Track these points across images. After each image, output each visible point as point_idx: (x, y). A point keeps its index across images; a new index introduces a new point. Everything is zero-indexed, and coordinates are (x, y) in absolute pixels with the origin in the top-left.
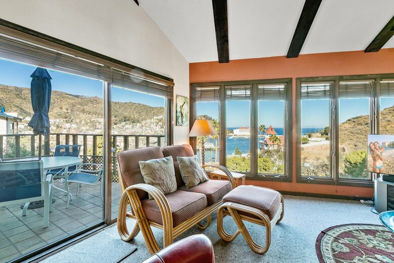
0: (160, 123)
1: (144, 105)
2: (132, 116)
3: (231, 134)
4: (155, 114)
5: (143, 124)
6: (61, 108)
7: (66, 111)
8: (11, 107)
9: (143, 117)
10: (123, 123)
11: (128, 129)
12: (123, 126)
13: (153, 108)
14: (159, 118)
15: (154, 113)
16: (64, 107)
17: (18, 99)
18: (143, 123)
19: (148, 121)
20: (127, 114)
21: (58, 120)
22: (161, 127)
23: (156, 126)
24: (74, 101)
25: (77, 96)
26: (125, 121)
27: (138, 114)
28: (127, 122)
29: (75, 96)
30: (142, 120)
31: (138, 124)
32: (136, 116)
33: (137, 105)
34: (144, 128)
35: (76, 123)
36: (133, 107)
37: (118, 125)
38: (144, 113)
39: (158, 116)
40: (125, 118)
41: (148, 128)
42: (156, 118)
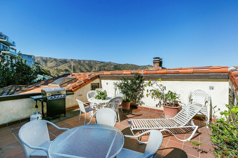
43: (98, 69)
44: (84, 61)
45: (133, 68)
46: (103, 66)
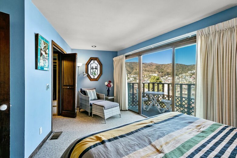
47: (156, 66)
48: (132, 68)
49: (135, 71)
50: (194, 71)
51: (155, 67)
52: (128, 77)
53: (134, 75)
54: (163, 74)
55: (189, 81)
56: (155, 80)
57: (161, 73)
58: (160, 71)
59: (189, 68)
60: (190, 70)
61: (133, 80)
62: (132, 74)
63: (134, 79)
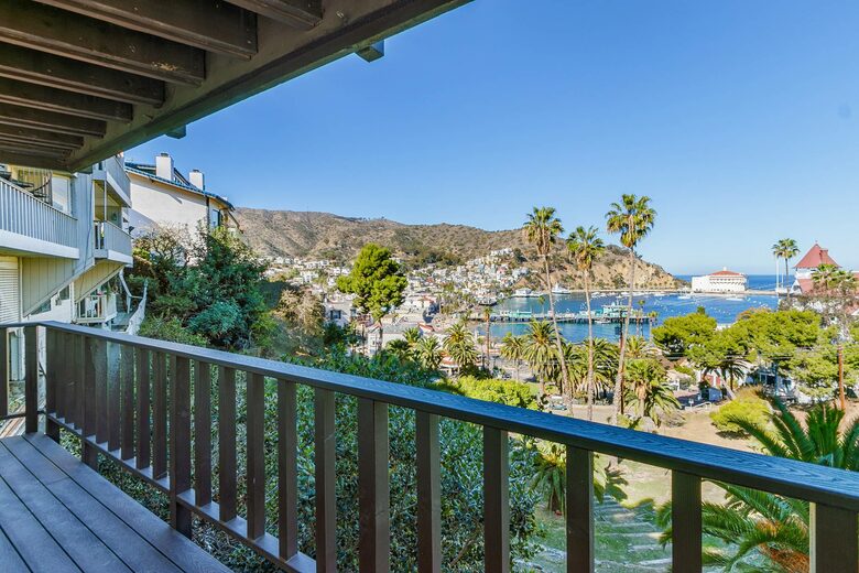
0: (503, 265)
1: (470, 229)
2: (448, 251)
3: (686, 289)
4: (493, 246)
5: (469, 267)
6: (327, 242)
7: (334, 246)
8: (258, 244)
9: (470, 252)
10: (430, 267)
11: (438, 276)
12: (430, 272)
13: (489, 234)
14: (502, 252)
15: (491, 244)
16: (331, 240)
17: (266, 230)
18: (470, 264)
19: (479, 260)
20: (437, 247)
21: (322, 262)
22: (507, 274)
23: (497, 270)
24: (346, 228)
25: (353, 220)
26: (433, 262)
27: (459, 247)
28: (439, 264)
29: (348, 219)
30: (467, 259)
31: (459, 268)
32: (455, 251)
33: (456, 229)
34: (470, 274)
35: (350, 266)
36: (448, 234)
37: (421, 270)
38: (471, 245)
39: (500, 249)
40: (434, 255)
41: (477, 276)
42: (496, 253)
43: (336, 244)
44: (285, 214)
45: (465, 240)
46: (357, 233)
47: (397, 231)
48: (311, 237)
49: (320, 245)
50: (506, 250)
51: (394, 234)
52: (296, 266)
53: (319, 259)
54: (420, 258)
55: (494, 282)
56: (373, 259)
57: (411, 257)
58: (409, 247)
59: (494, 239)
60: (495, 246)
61: (313, 279)
62: (309, 256)
63: (317, 276)
